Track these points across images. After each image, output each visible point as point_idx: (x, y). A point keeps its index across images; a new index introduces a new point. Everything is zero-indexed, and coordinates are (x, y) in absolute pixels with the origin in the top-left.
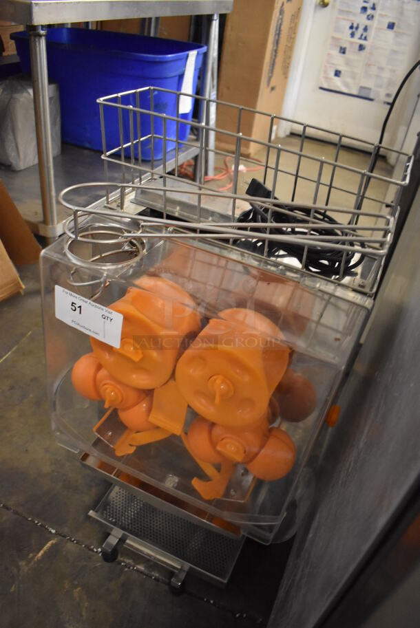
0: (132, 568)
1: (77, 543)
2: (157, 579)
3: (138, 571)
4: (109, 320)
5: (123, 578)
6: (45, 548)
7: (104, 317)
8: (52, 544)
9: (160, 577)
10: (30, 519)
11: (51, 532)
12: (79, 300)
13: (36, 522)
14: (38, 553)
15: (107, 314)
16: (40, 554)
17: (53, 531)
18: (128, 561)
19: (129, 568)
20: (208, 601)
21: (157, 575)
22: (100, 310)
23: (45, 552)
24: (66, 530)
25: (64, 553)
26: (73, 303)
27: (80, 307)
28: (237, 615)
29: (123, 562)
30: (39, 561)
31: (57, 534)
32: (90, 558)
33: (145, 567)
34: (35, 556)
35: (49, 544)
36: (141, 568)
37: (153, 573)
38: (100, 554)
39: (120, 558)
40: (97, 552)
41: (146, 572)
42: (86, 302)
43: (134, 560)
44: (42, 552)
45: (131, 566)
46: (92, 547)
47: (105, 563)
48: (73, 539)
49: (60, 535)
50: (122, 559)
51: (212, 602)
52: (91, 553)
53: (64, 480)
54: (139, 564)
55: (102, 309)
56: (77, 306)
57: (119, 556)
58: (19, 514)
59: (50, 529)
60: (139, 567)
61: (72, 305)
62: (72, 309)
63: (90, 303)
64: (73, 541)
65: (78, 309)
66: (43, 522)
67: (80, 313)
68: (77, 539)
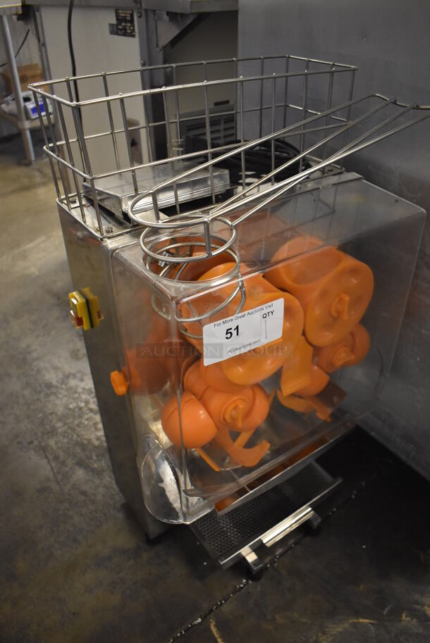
0: (276, 560)
1: (225, 601)
2: (296, 544)
3: (281, 555)
4: (270, 314)
5: (283, 571)
6: (216, 635)
7: (265, 316)
8: (215, 626)
9: (296, 539)
10: (172, 641)
11: (199, 623)
12: (235, 321)
13: (179, 635)
17: (199, 620)
18: (268, 561)
19: (275, 562)
20: (333, 512)
21: (293, 541)
22: (260, 312)
23: (221, 637)
24: (204, 607)
25: (231, 617)
26: (228, 330)
27: (237, 328)
29: (267, 564)
31: (204, 618)
32: (249, 593)
33: (281, 547)
35: (214, 630)
36: (280, 551)
37: (290, 543)
38: (250, 582)
40: (244, 585)
41: (285, 549)
42: (244, 316)
43: (270, 554)
44: (219, 640)
45: (273, 560)
46: (238, 586)
47: (262, 581)
48: (219, 603)
49: (207, 615)
51: (335, 510)
52: (242, 591)
54: (275, 552)
55: (263, 309)
56: (232, 330)
59: (195, 622)
60: (278, 553)
61: (227, 333)
62: (227, 338)
63: (248, 314)
64: (221, 603)
65: (234, 333)
66: (184, 627)
67: (238, 334)
68: (221, 599)
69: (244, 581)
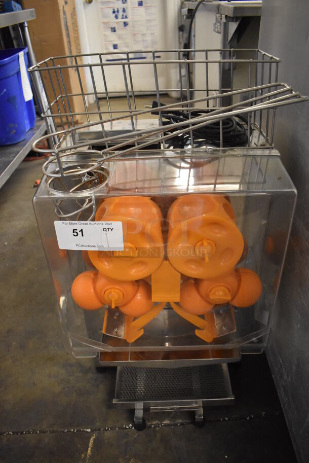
0: (160, 426)
1: (111, 430)
2: (181, 424)
3: (165, 425)
4: (110, 230)
5: (158, 435)
6: (90, 445)
7: (105, 230)
8: (94, 440)
9: (184, 421)
10: (66, 431)
11: (87, 432)
12: (79, 225)
13: (72, 430)
14: (87, 452)
15: (107, 227)
16: (89, 452)
17: (89, 430)
18: (154, 423)
19: (159, 427)
20: (224, 420)
21: (180, 421)
22: (101, 225)
23: (92, 448)
24: (98, 424)
25: (106, 441)
26: (74, 230)
28: (248, 419)
29: (152, 425)
30: (92, 457)
31: (92, 431)
32: (128, 435)
33: (169, 420)
34: (86, 455)
35: (91, 441)
36: (167, 422)
37: (177, 421)
38: (133, 428)
39: (148, 424)
40: (129, 428)
41: (172, 423)
42: (86, 224)
43: (159, 420)
44: (89, 449)
45: (159, 424)
46: (124, 426)
47: (140, 432)
49: (96, 430)
50: (150, 423)
51: (227, 419)
52: (126, 431)
53: (76, 391)
54: (164, 420)
55: (103, 224)
56: (78, 231)
57: (147, 422)
58: (56, 432)
59: (86, 430)
60: (165, 422)
61: (74, 232)
62: (74, 235)
63: (90, 224)
64: (108, 429)
65: (80, 234)
66: (77, 428)
67: (83, 236)
68: (110, 426)
69: (131, 425)
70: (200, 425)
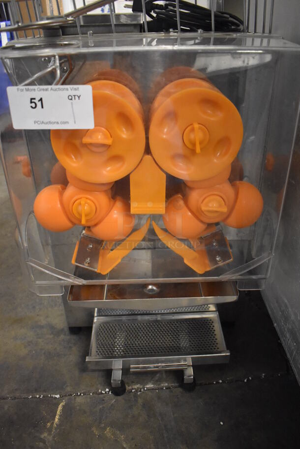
0: (142, 390)
1: (84, 395)
2: (167, 388)
3: (148, 389)
5: (140, 401)
6: (58, 412)
7: (71, 98)
8: (63, 406)
9: (170, 385)
10: (31, 397)
11: (55, 398)
12: (38, 92)
13: (38, 396)
14: (54, 420)
15: (73, 93)
16: (56, 420)
17: (58, 396)
18: (136, 387)
19: (140, 391)
20: (218, 383)
21: (166, 384)
22: (65, 91)
23: (60, 416)
24: (69, 389)
25: (78, 408)
26: (31, 99)
27: (41, 100)
28: (245, 381)
29: (133, 389)
30: (59, 426)
31: (62, 397)
32: (103, 400)
33: (153, 384)
34: (53, 423)
35: (60, 408)
36: (150, 386)
37: (162, 385)
38: (110, 393)
39: (128, 388)
40: (106, 393)
41: (156, 386)
42: (47, 90)
43: (141, 384)
44: (57, 417)
45: (141, 389)
46: (100, 391)
47: (119, 398)
48: (79, 394)
49: (66, 396)
50: (130, 388)
51: (221, 381)
52: (100, 396)
53: (44, 353)
54: (147, 384)
55: (67, 89)
56: (36, 101)
57: (127, 386)
58: (18, 399)
59: (54, 396)
60: (148, 386)
61: (31, 102)
62: (32, 107)
63: (51, 89)
64: (80, 394)
65: (39, 104)
66: (45, 393)
67: (42, 107)
68: (83, 391)
69: (107, 390)
70: (189, 388)
